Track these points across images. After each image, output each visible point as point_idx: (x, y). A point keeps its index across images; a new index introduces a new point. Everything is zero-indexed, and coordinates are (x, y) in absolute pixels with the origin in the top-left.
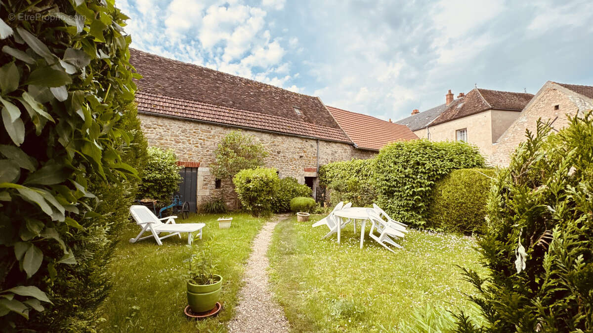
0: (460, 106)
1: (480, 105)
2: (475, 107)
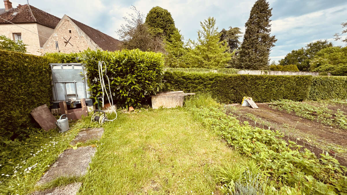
0: (15, 14)
1: (30, 18)
2: (26, 18)
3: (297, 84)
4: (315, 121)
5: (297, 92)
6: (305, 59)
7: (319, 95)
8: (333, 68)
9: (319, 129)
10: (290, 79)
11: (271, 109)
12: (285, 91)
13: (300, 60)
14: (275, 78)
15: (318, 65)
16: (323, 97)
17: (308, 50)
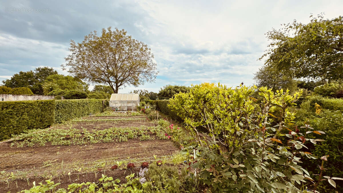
3: (42, 110)
4: (72, 145)
5: (43, 118)
6: (35, 82)
7: (63, 118)
8: (63, 92)
9: (79, 151)
10: (33, 105)
11: (15, 148)
12: (30, 119)
13: (31, 83)
14: (12, 105)
15: (51, 90)
16: (66, 118)
17: (38, 74)
